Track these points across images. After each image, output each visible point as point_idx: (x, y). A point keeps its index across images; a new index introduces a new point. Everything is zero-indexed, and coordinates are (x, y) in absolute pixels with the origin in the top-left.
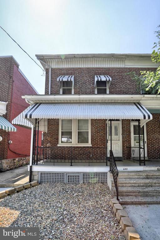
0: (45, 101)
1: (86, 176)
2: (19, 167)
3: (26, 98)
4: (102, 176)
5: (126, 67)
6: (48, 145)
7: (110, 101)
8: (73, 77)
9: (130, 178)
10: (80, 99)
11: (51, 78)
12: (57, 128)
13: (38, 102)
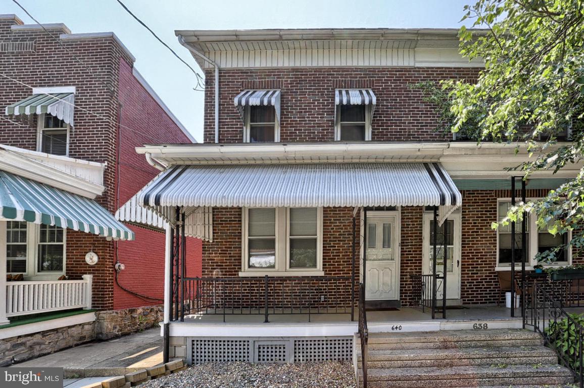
0: (197, 159)
1: (301, 347)
2: (147, 329)
3: (149, 151)
4: (341, 346)
5: (418, 65)
6: (214, 273)
7: (365, 161)
8: (278, 93)
9: (403, 349)
10: (286, 154)
11: (219, 97)
12: (238, 230)
13: (179, 163)
